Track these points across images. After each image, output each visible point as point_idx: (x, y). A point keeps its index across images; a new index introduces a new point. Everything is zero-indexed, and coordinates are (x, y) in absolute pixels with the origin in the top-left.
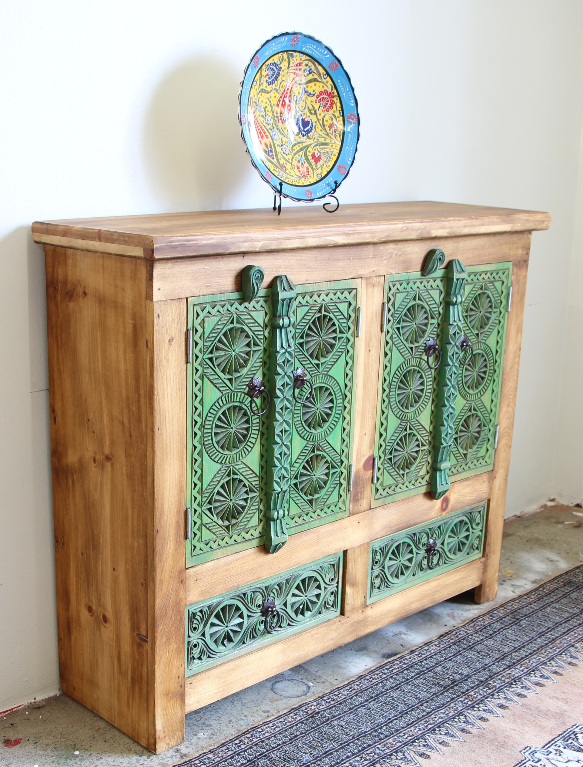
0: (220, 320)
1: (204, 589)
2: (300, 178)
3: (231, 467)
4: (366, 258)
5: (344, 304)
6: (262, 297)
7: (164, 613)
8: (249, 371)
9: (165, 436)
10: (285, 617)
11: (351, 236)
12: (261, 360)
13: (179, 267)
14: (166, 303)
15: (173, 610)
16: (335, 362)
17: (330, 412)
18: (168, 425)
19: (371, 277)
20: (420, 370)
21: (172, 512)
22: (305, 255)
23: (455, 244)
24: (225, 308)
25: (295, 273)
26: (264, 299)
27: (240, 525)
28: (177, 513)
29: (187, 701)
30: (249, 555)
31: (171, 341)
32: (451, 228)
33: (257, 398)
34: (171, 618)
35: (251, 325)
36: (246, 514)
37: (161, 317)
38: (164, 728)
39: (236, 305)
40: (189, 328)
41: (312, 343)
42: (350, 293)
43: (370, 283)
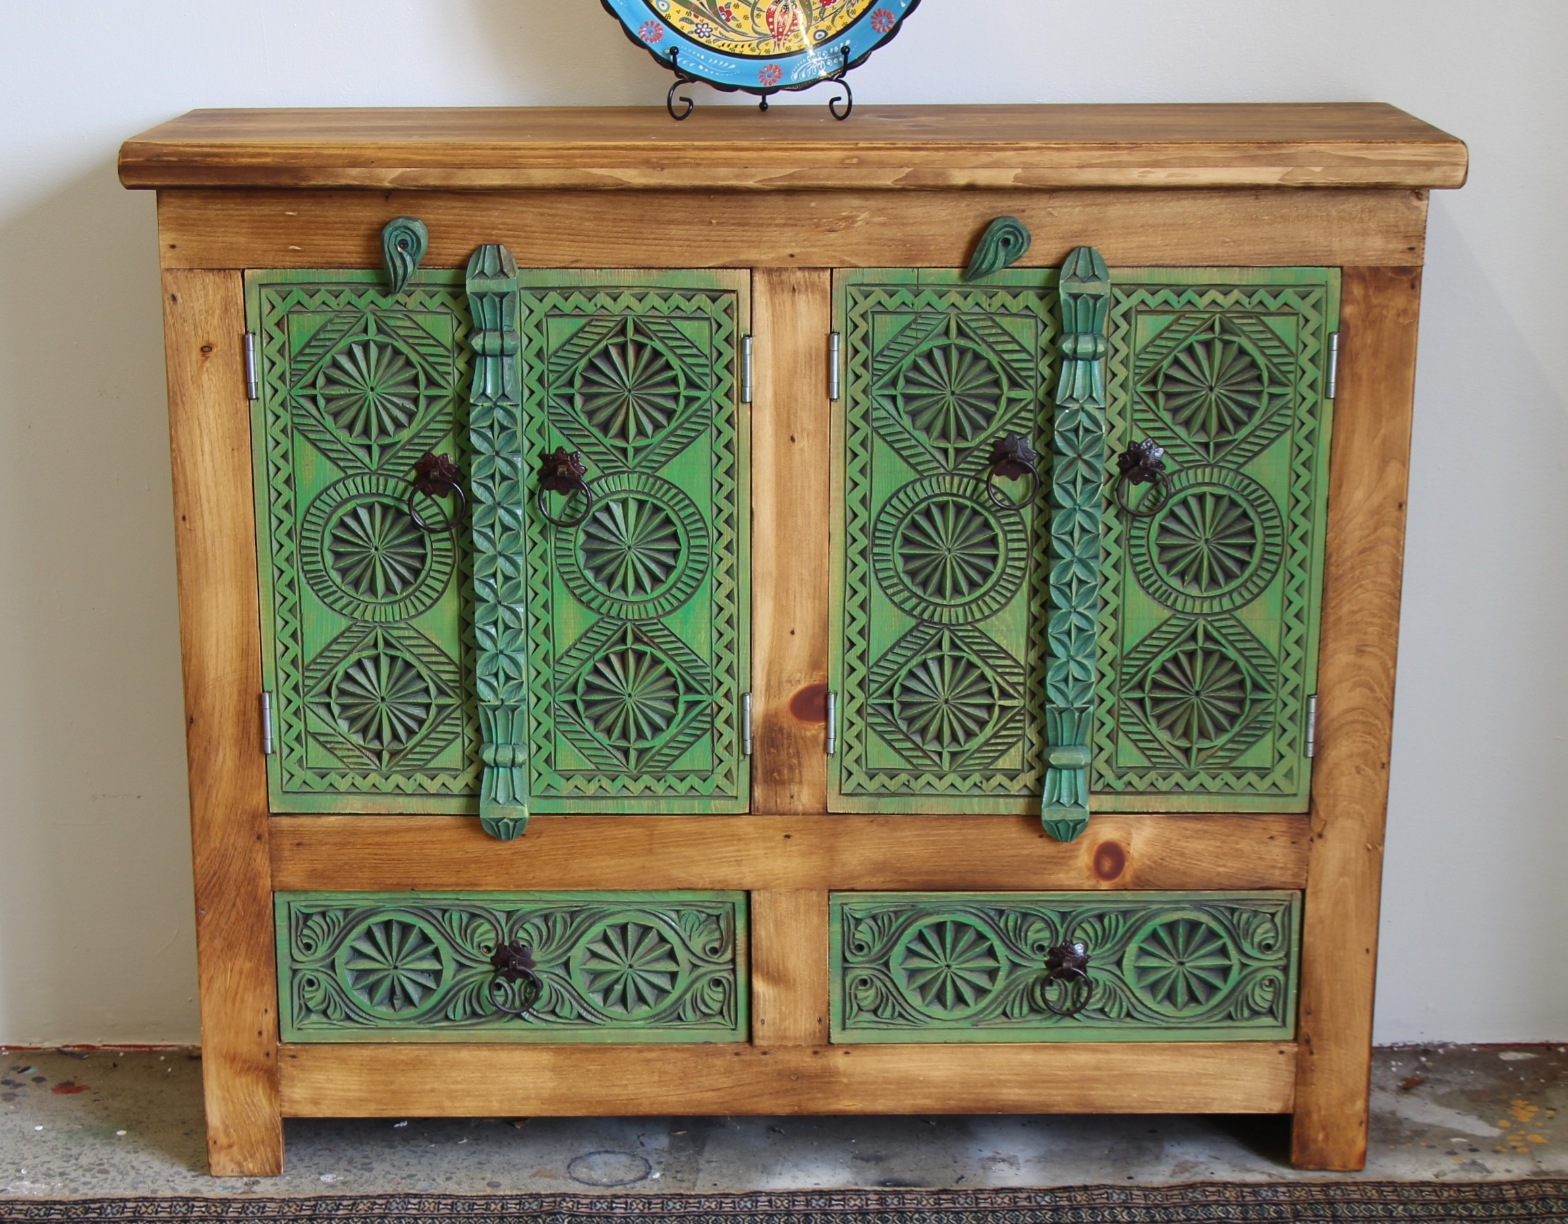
0: (331, 321)
1: (319, 866)
2: (763, 38)
3: (379, 631)
4: (762, 225)
5: (696, 323)
6: (444, 285)
7: (216, 889)
8: (417, 435)
9: (200, 534)
10: (566, 995)
11: (666, 171)
12: (450, 418)
13: (219, 206)
14: (190, 275)
15: (238, 888)
16: (678, 452)
17: (671, 562)
18: (206, 514)
19: (786, 269)
20: (978, 508)
21: (228, 690)
22: (566, 206)
23: (1095, 210)
24: (343, 299)
25: (540, 241)
26: (448, 289)
27: (410, 756)
28: (239, 694)
29: (286, 1091)
30: (441, 829)
31: (206, 349)
32: (1026, 166)
33: (444, 496)
34: (234, 905)
35: (417, 341)
36: (426, 737)
37: (180, 300)
38: (226, 1127)
39: (372, 294)
40: (250, 329)
41: (602, 401)
42: (714, 300)
43: (782, 282)
